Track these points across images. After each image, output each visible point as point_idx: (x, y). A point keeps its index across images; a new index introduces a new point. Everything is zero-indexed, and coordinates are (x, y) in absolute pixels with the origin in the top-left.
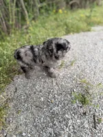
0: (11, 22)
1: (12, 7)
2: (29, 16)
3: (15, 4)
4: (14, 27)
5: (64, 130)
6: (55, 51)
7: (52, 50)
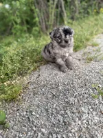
0: (50, 23)
1: (52, 8)
2: (67, 16)
3: (55, 6)
4: (52, 27)
5: (75, 121)
6: (63, 36)
7: (60, 37)
